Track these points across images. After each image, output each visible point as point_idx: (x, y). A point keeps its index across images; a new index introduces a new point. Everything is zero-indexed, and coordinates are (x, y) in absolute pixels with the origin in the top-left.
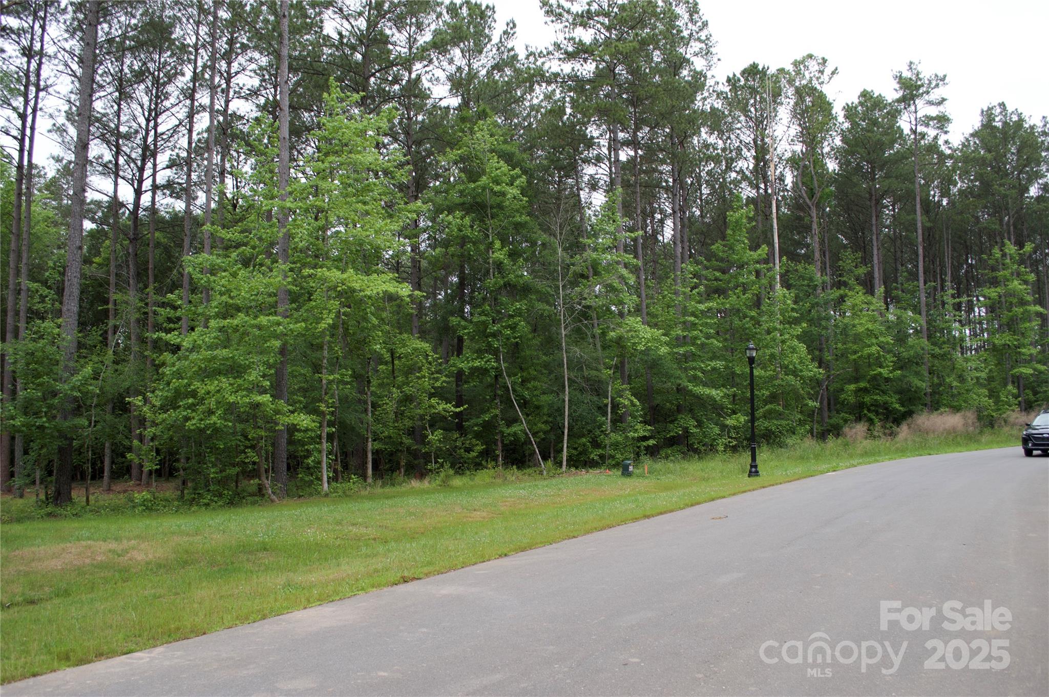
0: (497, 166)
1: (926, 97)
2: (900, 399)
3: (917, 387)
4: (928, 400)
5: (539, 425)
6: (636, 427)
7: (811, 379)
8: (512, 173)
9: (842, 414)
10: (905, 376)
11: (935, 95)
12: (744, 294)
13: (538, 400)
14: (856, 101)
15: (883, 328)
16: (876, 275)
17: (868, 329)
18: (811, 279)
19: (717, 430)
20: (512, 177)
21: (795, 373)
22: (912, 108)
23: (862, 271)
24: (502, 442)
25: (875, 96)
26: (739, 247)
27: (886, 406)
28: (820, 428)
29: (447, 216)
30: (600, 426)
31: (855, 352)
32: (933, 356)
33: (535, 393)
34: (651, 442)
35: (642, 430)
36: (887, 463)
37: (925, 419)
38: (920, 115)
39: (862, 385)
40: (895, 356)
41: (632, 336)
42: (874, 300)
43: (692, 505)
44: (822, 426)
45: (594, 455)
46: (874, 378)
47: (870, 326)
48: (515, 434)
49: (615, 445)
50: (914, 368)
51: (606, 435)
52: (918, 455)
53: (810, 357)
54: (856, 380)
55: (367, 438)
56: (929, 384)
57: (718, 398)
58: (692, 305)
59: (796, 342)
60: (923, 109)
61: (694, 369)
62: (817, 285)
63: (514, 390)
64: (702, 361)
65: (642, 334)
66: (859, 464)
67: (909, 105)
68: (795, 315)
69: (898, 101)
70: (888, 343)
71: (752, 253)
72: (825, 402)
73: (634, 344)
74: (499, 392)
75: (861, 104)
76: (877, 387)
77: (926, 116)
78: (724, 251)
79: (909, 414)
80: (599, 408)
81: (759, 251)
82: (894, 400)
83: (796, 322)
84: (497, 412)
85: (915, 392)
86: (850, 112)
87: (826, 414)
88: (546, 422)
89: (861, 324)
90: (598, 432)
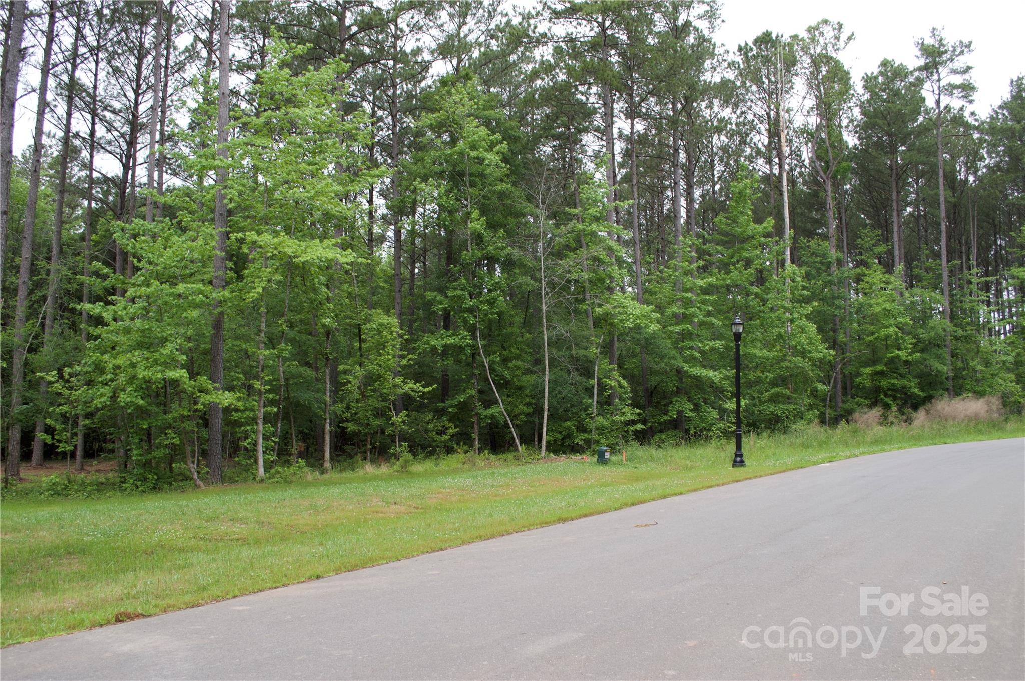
0: (476, 131)
1: (951, 65)
2: (919, 384)
3: (938, 371)
4: (950, 384)
5: (520, 407)
6: (624, 410)
7: (820, 360)
8: (491, 138)
9: (857, 399)
10: (925, 360)
11: (960, 62)
12: (746, 270)
13: (519, 380)
14: (876, 71)
15: (902, 308)
16: (897, 253)
17: (885, 309)
18: (824, 256)
19: (715, 414)
20: (492, 142)
21: (803, 354)
22: (935, 77)
23: (882, 248)
24: (479, 424)
25: (896, 65)
26: (742, 219)
27: (904, 390)
28: (833, 414)
29: (420, 183)
30: (586, 410)
31: (872, 334)
32: (957, 338)
33: (517, 372)
34: (639, 427)
35: (630, 413)
36: (895, 453)
37: (945, 405)
38: (943, 83)
39: (879, 368)
40: (914, 337)
41: (619, 313)
42: (893, 279)
43: (633, 505)
44: (835, 411)
45: (579, 439)
46: (892, 361)
47: (888, 306)
48: (493, 417)
49: (601, 430)
50: (935, 350)
51: (592, 418)
52: (932, 444)
53: (819, 337)
54: (874, 362)
55: (325, 419)
56: (951, 367)
57: (717, 380)
58: (689, 281)
59: (804, 321)
60: (946, 76)
61: (691, 348)
62: (830, 262)
63: (492, 370)
64: (701, 342)
65: (630, 310)
66: (863, 453)
67: (932, 73)
68: (805, 292)
69: (920, 69)
70: (907, 324)
71: (757, 226)
72: (839, 386)
73: (621, 321)
74: (477, 372)
75: (881, 73)
76: (895, 370)
77: (950, 84)
78: (727, 224)
79: (929, 399)
80: (586, 389)
81: (765, 224)
82: (913, 384)
83: (807, 300)
84: (473, 392)
85: (936, 375)
86: (869, 82)
87: (840, 398)
88: (528, 405)
89: (878, 304)
90: (583, 415)
